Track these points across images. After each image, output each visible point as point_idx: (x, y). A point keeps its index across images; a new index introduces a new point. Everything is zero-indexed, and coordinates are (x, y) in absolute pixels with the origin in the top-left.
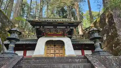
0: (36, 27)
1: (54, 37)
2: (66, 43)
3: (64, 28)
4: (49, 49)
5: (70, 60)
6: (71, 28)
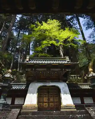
0: (27, 70)
1: (48, 82)
2: (62, 89)
3: (59, 71)
4: (42, 96)
5: (71, 115)
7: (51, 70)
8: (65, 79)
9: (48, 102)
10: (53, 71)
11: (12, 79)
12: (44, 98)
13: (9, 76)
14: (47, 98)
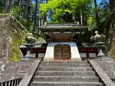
0: (45, 33)
1: (62, 42)
3: (70, 34)
4: (57, 52)
5: (76, 64)
6: (77, 33)
7: (64, 33)
8: (75, 40)
9: (62, 56)
10: (66, 34)
11: (33, 41)
12: (59, 53)
13: (31, 38)
14: (61, 53)
